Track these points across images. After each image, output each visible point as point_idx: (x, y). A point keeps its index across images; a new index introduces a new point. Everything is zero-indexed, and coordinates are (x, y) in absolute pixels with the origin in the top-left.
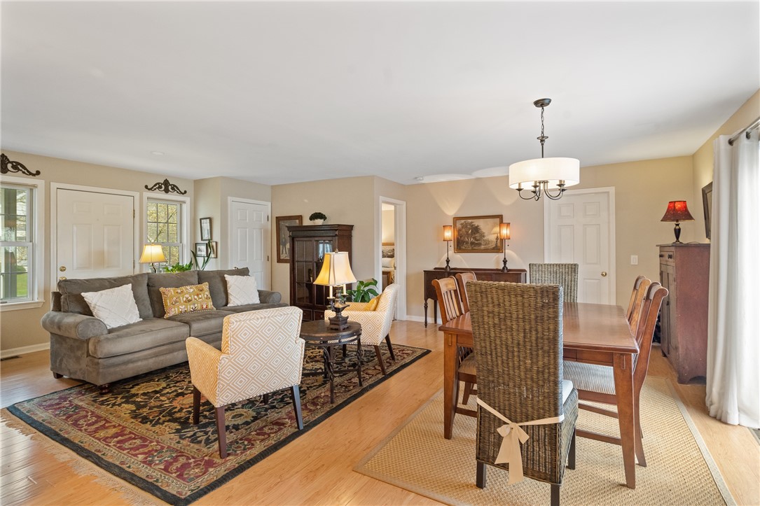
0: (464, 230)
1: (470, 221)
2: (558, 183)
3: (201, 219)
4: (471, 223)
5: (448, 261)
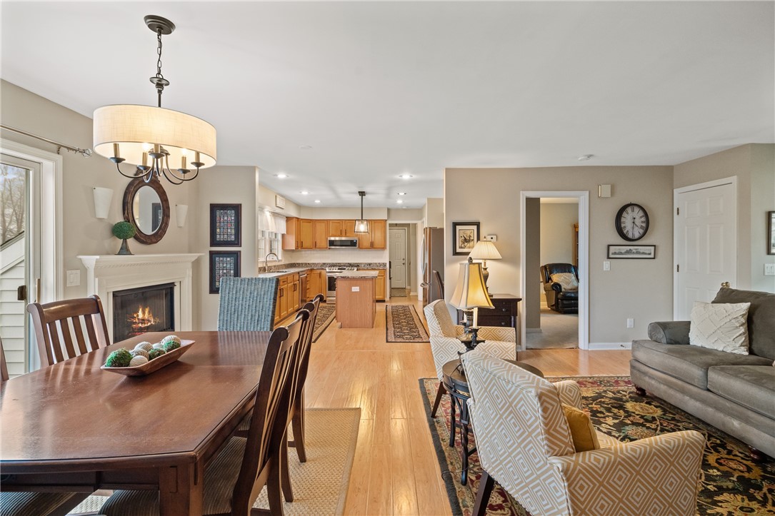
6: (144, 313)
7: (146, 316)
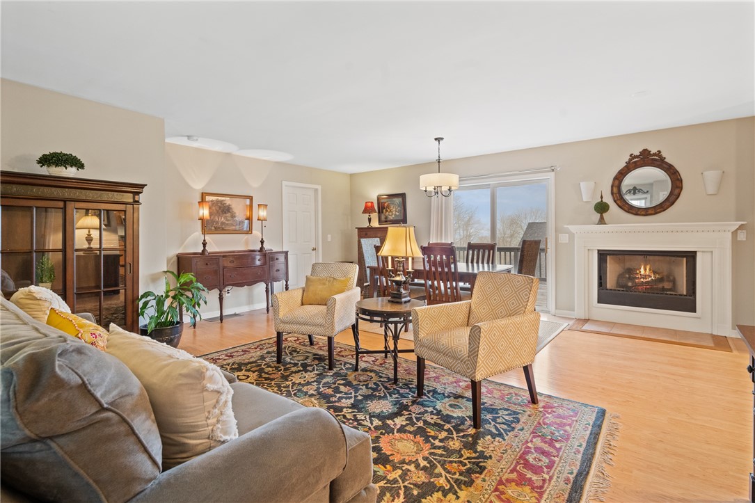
0: (215, 208)
4: (223, 200)
5: (204, 244)
6: (645, 270)
7: (648, 272)
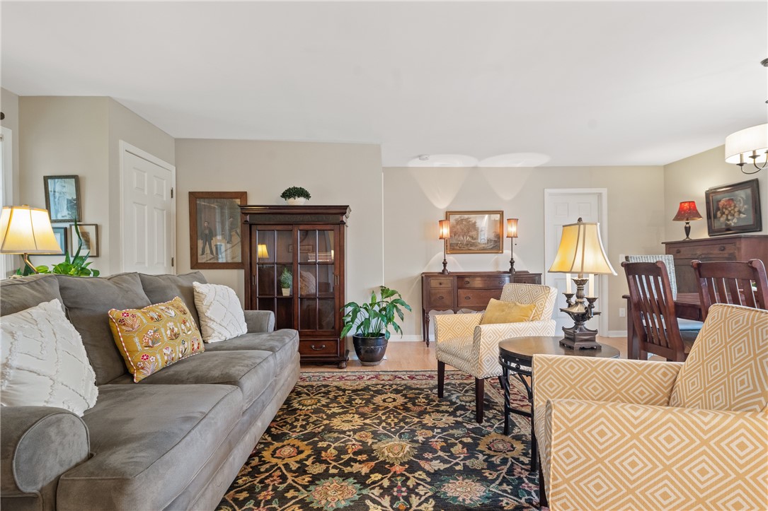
0: (458, 227)
1: (466, 216)
2: (752, 155)
3: (46, 179)
4: (468, 218)
5: (445, 264)
